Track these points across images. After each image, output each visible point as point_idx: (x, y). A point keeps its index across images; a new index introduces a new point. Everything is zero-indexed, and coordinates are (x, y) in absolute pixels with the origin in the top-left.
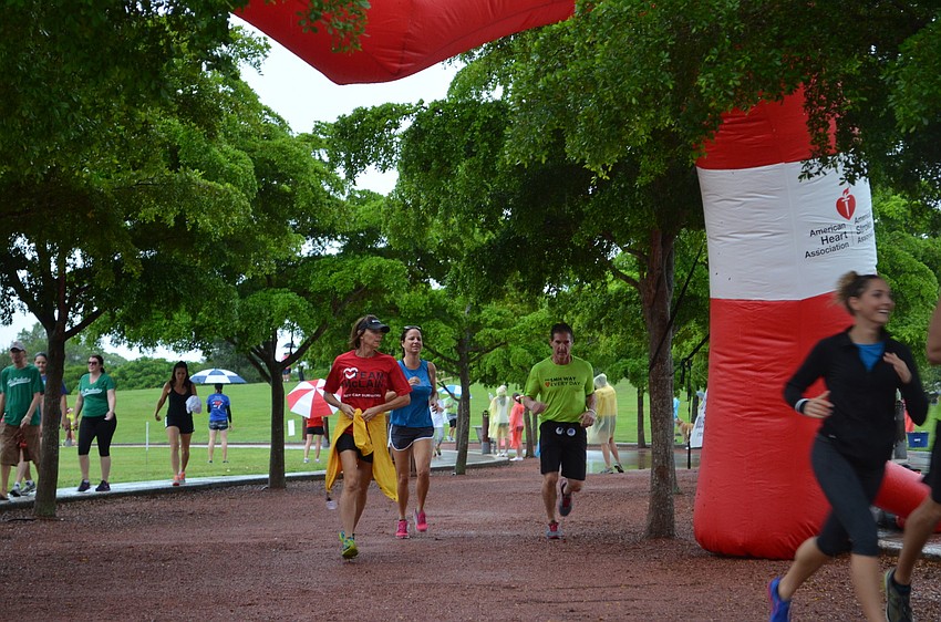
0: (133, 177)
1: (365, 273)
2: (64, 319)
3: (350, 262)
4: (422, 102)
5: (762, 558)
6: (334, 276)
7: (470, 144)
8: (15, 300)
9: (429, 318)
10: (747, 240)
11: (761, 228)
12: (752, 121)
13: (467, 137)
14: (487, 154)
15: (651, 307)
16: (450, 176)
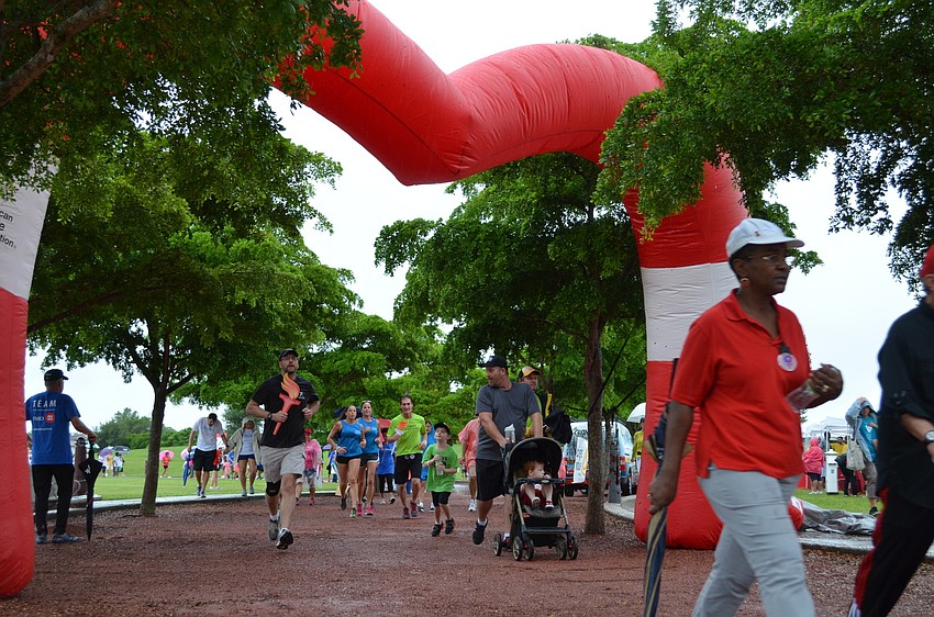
0: (233, 267)
1: (359, 361)
2: (166, 380)
3: (348, 354)
4: (441, 220)
5: (690, 549)
6: (338, 363)
7: (476, 250)
8: (134, 366)
9: (385, 397)
10: (681, 318)
11: (691, 310)
12: (690, 232)
13: (474, 244)
14: (488, 256)
15: (590, 371)
16: (461, 272)
